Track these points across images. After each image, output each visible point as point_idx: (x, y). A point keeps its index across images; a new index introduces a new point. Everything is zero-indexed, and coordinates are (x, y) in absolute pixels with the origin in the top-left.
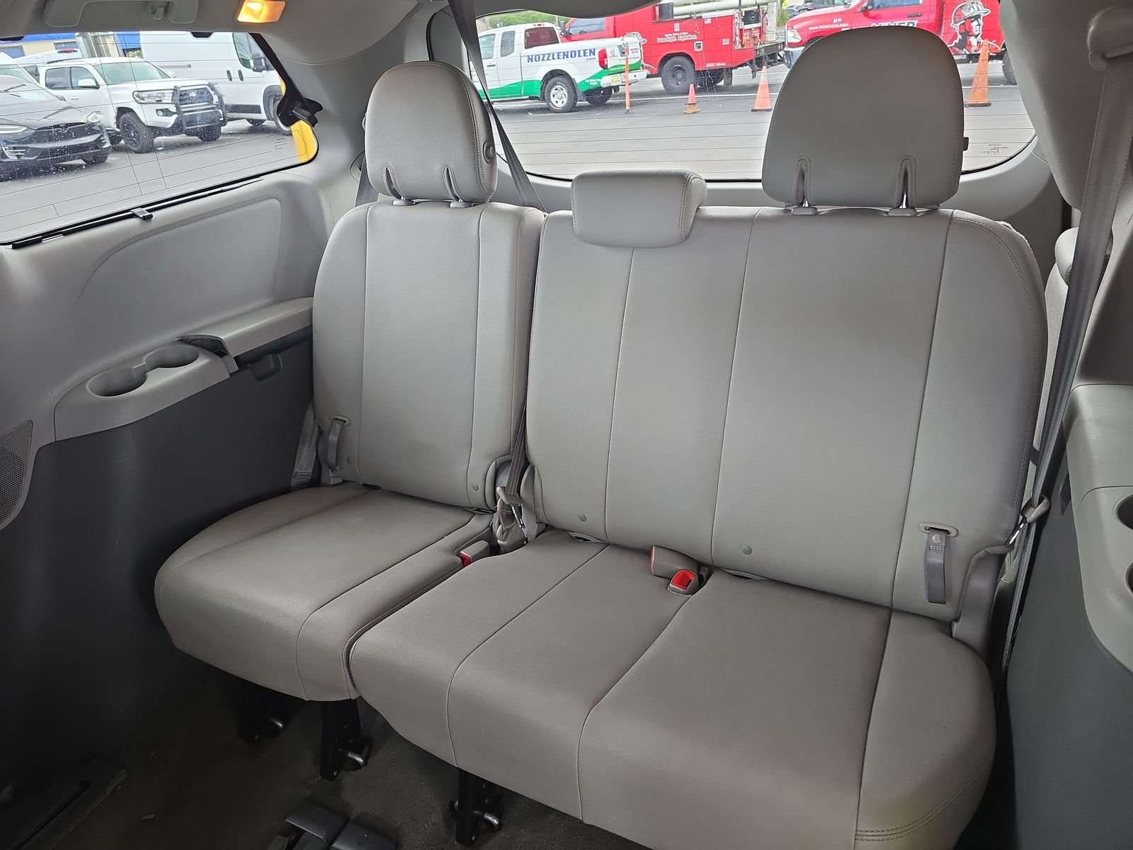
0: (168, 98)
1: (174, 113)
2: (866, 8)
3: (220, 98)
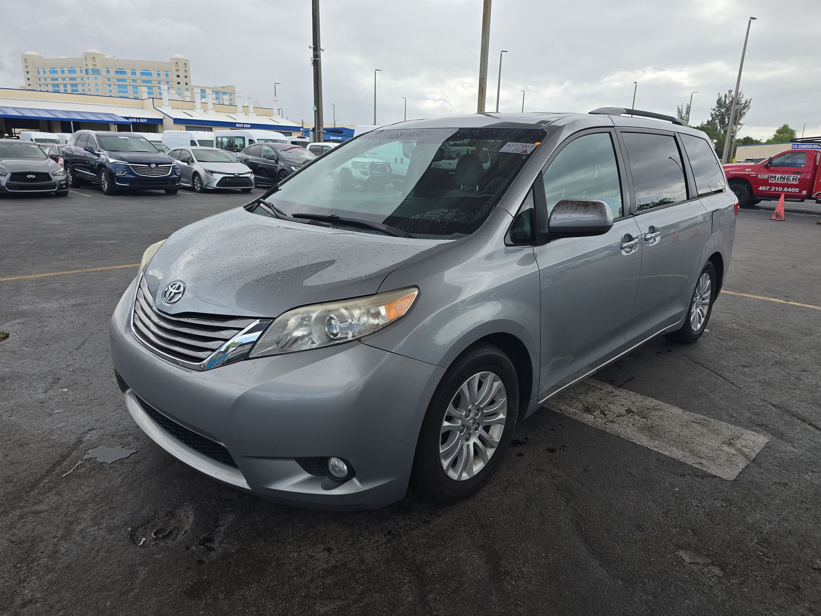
0: (367, 167)
1: (369, 174)
2: (767, 165)
3: (391, 170)
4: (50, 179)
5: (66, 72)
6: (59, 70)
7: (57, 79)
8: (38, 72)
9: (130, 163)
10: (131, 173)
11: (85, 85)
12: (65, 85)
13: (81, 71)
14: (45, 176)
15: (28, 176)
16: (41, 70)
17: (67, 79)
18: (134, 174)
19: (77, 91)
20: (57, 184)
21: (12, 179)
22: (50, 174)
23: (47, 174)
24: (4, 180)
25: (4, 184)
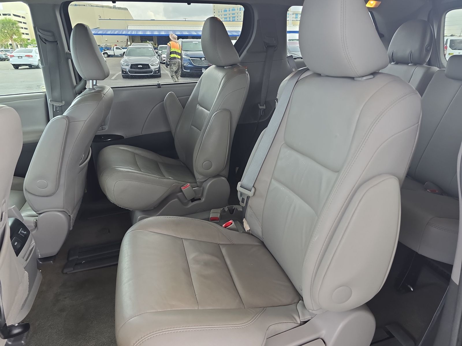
4: (149, 68)
5: (231, 10)
6: (228, 10)
7: (226, 15)
8: (219, 12)
9: (191, 58)
10: (191, 64)
11: (238, 16)
12: (230, 18)
13: (238, 9)
14: (147, 66)
15: (138, 66)
16: (220, 11)
17: (231, 14)
18: (192, 65)
19: (235, 20)
20: (153, 71)
21: (131, 67)
22: (150, 65)
23: (148, 65)
24: (128, 68)
25: (127, 71)
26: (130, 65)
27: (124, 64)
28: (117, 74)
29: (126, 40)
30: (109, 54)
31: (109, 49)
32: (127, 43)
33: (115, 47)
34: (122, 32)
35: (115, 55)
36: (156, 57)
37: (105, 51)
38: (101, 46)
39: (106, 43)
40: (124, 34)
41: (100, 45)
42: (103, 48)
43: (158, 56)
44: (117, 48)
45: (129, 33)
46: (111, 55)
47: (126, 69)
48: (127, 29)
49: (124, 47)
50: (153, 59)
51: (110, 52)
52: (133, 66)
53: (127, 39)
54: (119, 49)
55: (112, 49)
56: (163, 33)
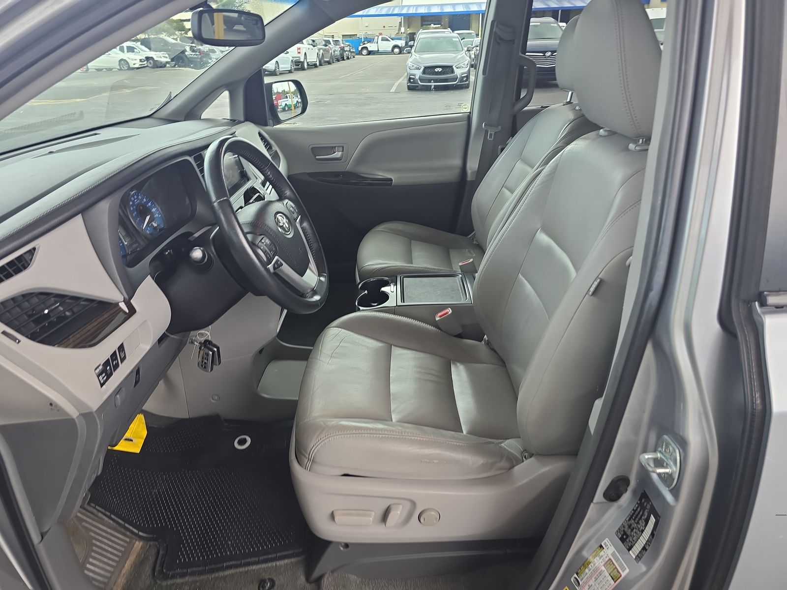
15: (436, 70)
20: (459, 77)
21: (424, 72)
22: (454, 67)
23: (451, 67)
24: (418, 74)
25: (417, 77)
26: (423, 68)
27: (413, 66)
28: (396, 84)
29: (398, 25)
30: (370, 49)
31: (370, 41)
32: (400, 29)
33: (380, 37)
34: (393, 10)
35: (378, 50)
36: (464, 54)
37: (364, 44)
38: (358, 36)
39: (367, 31)
40: (397, 13)
41: (356, 35)
42: (362, 38)
43: (467, 51)
44: (383, 40)
45: (404, 11)
46: (373, 51)
47: (415, 74)
48: (402, 4)
49: (393, 36)
50: (459, 57)
51: (372, 47)
52: (429, 70)
53: (401, 23)
54: (387, 40)
55: (376, 40)
56: (460, 9)
